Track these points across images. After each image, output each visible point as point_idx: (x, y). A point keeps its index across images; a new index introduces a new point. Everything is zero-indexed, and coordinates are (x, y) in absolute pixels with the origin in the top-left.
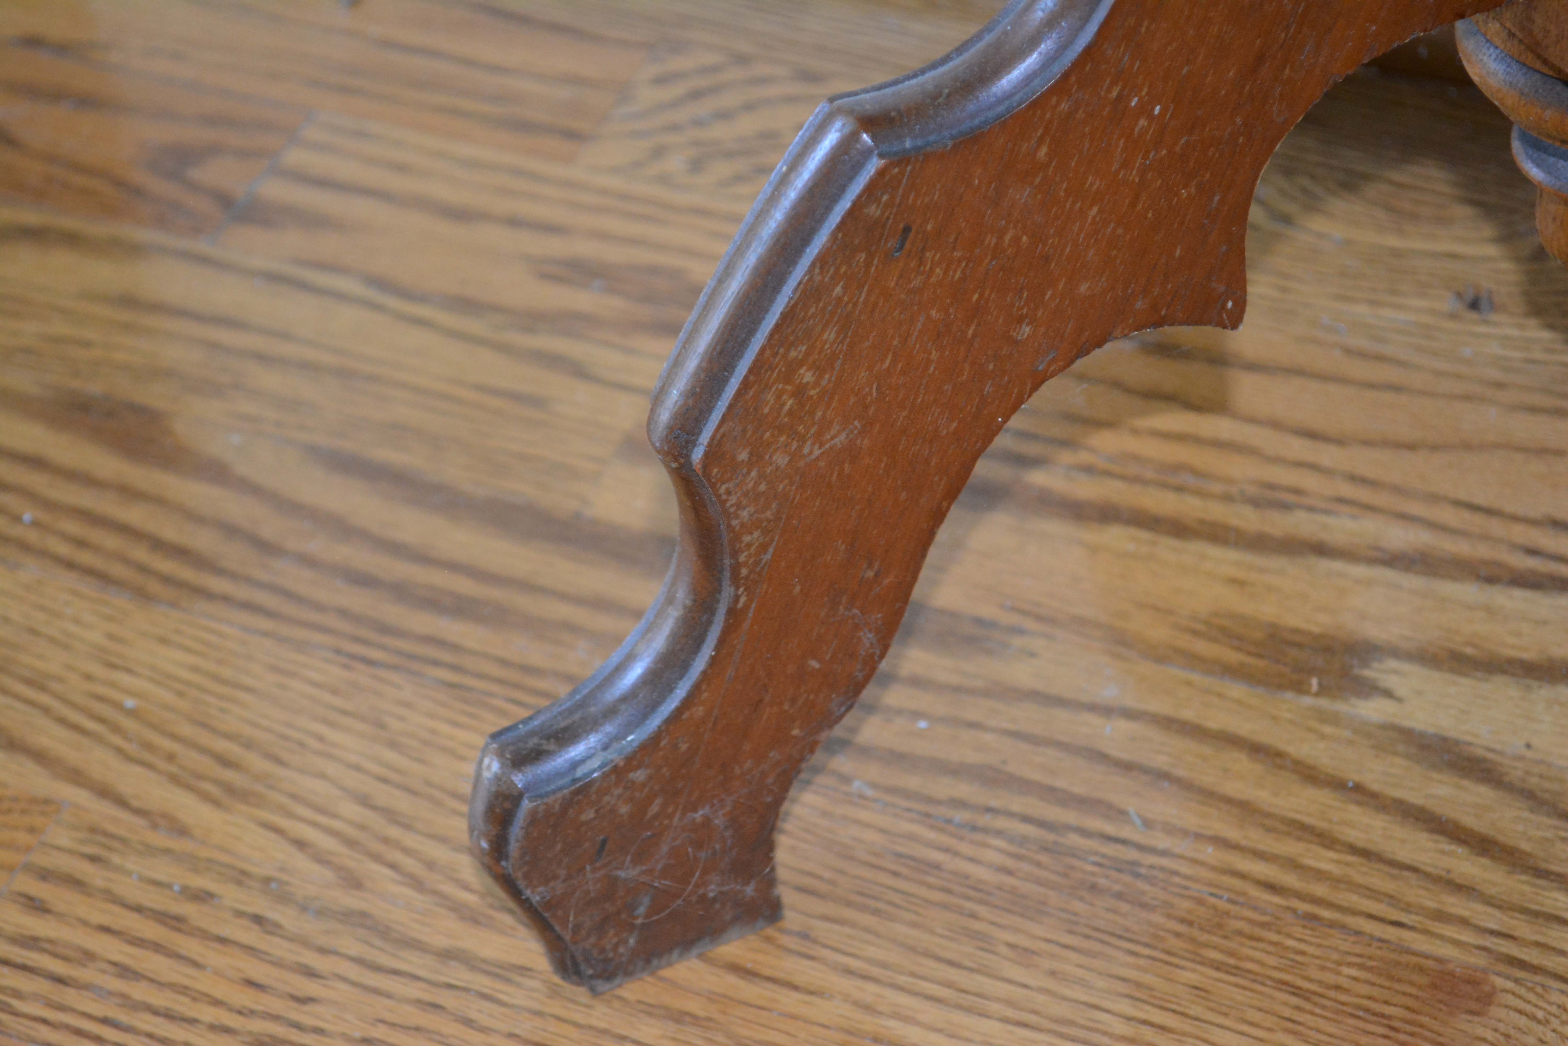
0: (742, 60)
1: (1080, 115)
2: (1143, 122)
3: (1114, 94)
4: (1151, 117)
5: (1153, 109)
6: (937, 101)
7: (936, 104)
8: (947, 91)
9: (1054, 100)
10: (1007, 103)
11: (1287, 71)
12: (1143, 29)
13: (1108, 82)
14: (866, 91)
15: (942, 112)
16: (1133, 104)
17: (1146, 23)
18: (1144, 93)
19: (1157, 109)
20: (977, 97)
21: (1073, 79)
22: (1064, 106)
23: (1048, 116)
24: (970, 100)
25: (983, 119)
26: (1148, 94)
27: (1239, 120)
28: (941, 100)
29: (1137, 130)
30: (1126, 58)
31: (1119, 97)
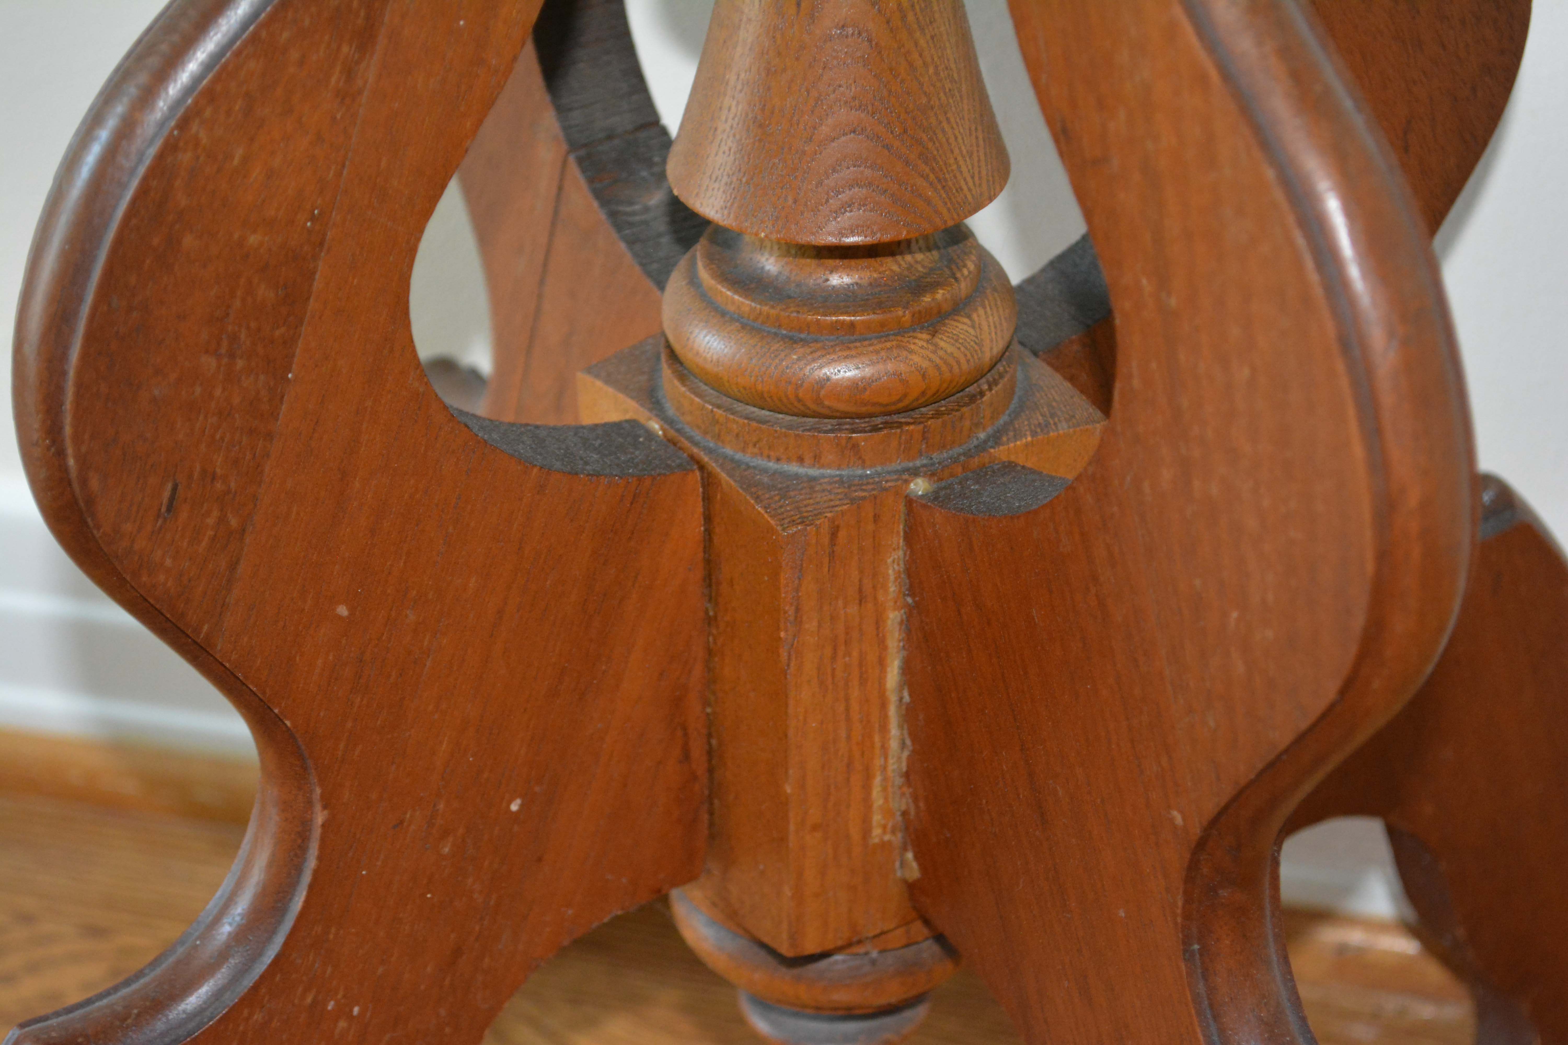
0: (27, 919)
1: (275, 1024)
2: (342, 1024)
3: (309, 1000)
4: (350, 1017)
5: (351, 1011)
6: (126, 1023)
7: (124, 1026)
8: (135, 1011)
9: (246, 1012)
10: (198, 1019)
11: (487, 960)
12: (331, 937)
13: (300, 989)
14: (57, 1014)
15: (130, 1033)
16: (330, 1008)
17: (333, 930)
18: (340, 996)
19: (356, 1010)
20: (167, 1016)
21: (263, 990)
22: (258, 1017)
23: (241, 1028)
24: (160, 1019)
25: (173, 1037)
26: (344, 996)
27: (443, 1012)
28: (129, 1021)
29: (337, 1031)
30: (317, 965)
31: (315, 1002)
